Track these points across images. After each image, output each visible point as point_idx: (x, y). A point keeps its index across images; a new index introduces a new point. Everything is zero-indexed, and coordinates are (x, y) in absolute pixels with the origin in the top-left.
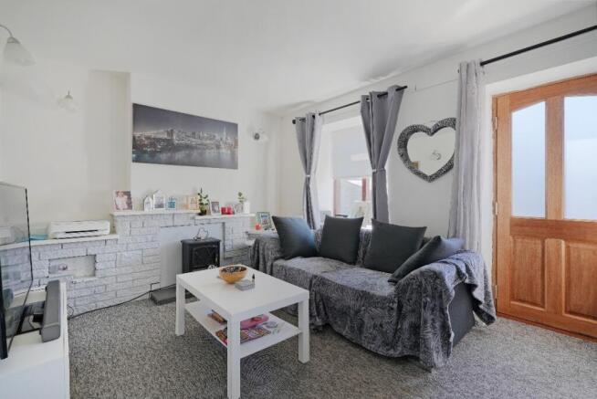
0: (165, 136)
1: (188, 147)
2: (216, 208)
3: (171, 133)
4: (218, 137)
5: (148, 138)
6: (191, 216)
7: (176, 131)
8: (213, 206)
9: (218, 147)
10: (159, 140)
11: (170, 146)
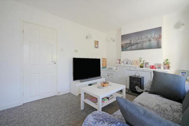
0: (129, 42)
1: (137, 44)
2: (147, 66)
3: (131, 41)
4: (149, 36)
5: (125, 44)
6: (136, 67)
7: (132, 39)
8: (145, 65)
9: (150, 41)
10: (127, 44)
11: (131, 45)
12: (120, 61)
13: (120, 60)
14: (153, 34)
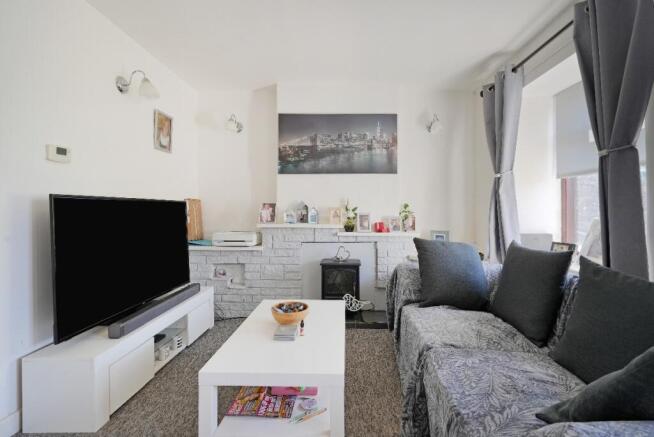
0: (309, 144)
1: (333, 152)
2: (366, 224)
3: (314, 140)
4: (369, 136)
5: (291, 147)
6: (334, 232)
7: (320, 136)
8: (361, 222)
9: (370, 148)
10: (302, 148)
11: (313, 153)
12: (274, 211)
13: (273, 206)
14: (379, 131)
